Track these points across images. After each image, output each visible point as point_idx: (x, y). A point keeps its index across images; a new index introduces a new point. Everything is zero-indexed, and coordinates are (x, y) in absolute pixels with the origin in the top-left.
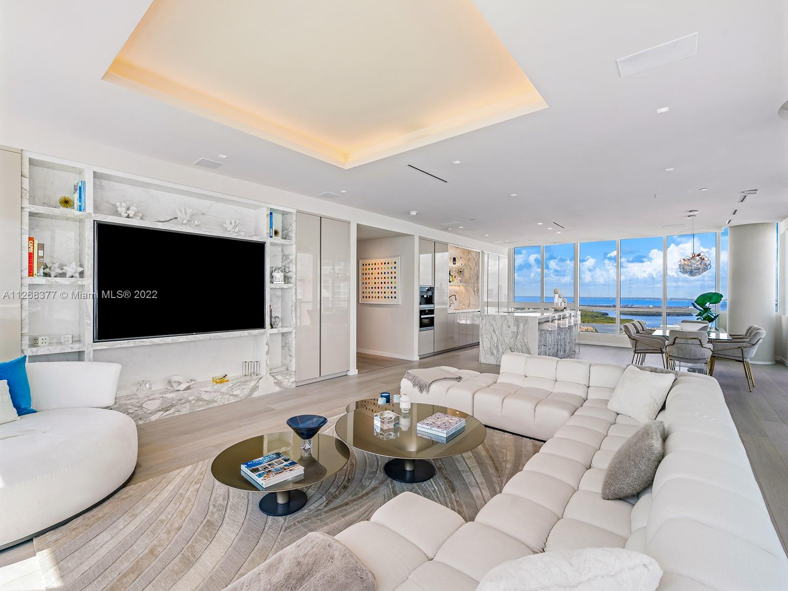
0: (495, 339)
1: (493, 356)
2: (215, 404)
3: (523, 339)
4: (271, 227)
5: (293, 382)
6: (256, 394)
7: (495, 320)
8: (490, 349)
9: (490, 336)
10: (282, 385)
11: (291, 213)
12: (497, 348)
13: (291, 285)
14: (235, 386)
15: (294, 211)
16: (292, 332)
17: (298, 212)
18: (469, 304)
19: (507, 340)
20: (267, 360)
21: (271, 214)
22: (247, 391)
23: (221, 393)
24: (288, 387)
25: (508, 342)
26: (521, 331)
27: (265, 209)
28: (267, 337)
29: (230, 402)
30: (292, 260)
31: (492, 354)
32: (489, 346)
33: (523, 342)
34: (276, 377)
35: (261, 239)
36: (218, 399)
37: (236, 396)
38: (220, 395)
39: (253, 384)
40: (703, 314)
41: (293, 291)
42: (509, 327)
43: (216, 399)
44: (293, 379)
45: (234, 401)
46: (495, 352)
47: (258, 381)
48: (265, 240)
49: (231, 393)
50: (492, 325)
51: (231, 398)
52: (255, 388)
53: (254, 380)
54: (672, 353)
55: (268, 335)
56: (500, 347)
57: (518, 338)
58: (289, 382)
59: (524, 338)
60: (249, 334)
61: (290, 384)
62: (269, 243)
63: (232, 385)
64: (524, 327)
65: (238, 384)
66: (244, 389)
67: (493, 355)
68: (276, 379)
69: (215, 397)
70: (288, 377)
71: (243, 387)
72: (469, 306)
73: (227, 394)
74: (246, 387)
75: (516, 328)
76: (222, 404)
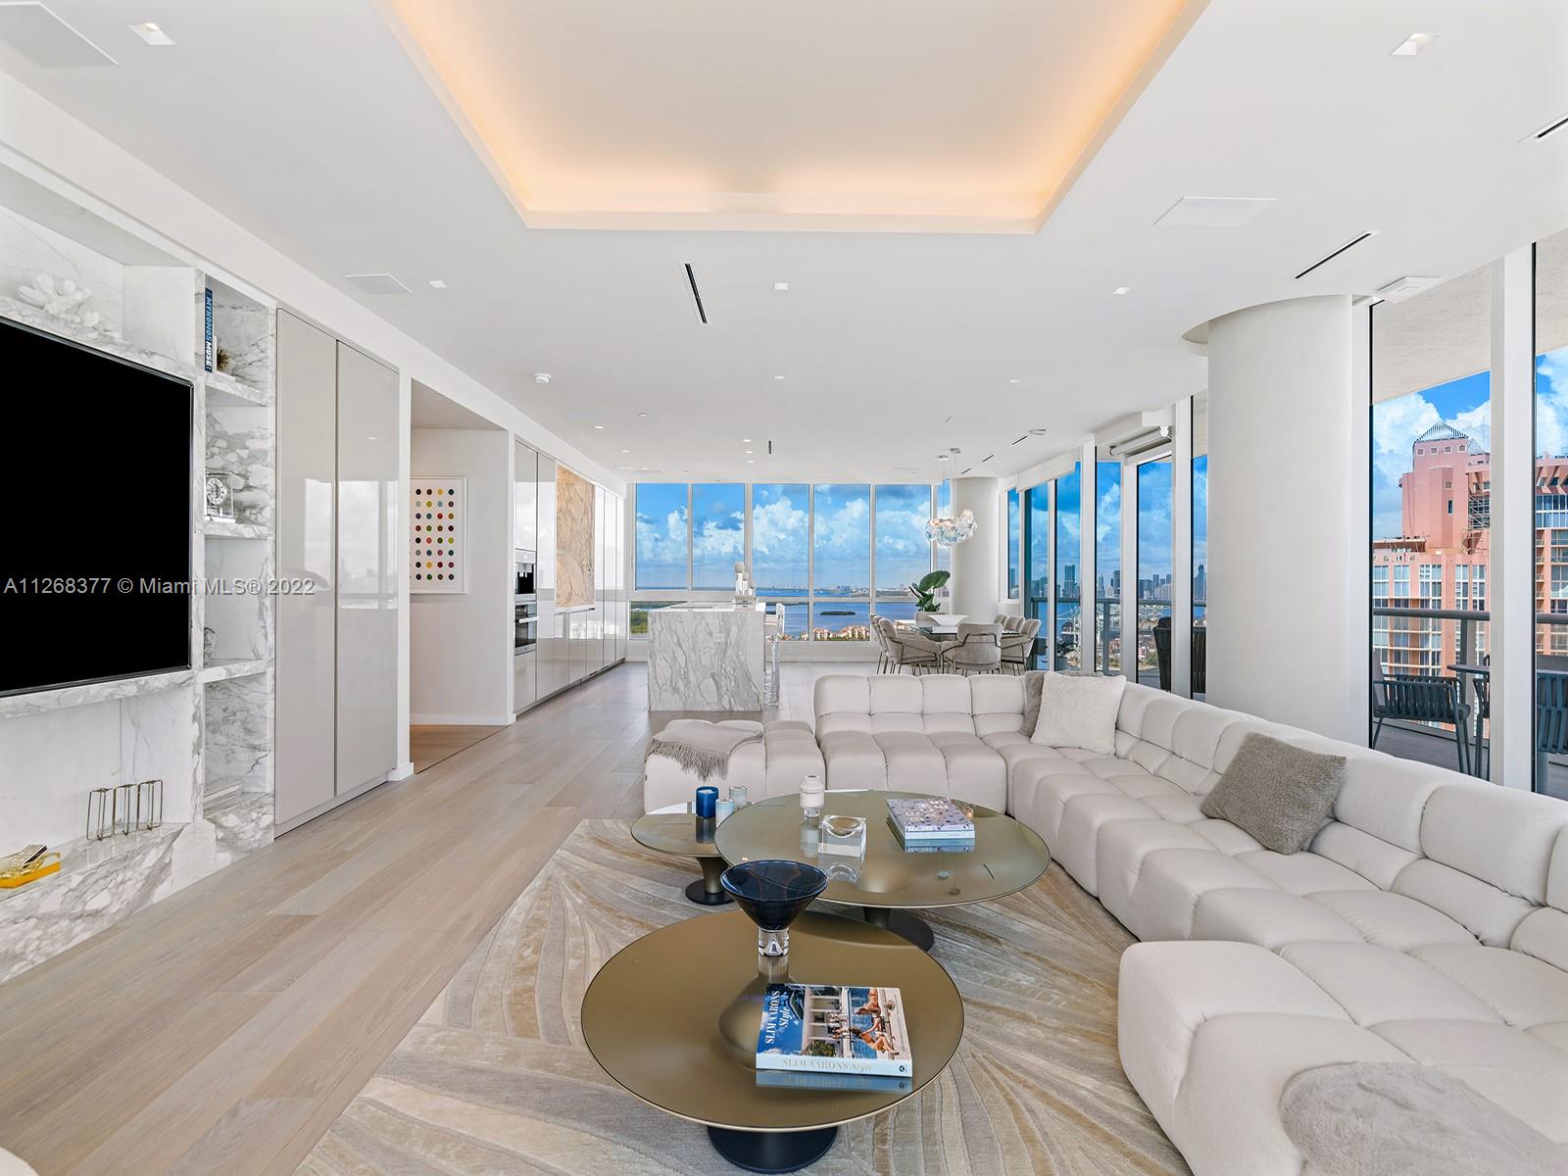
0: (682, 660)
1: (676, 695)
2: (15, 968)
3: (737, 656)
4: (208, 338)
5: (268, 827)
6: (162, 892)
7: (681, 622)
8: (671, 682)
9: (671, 655)
10: (239, 843)
11: (256, 307)
12: (686, 677)
13: (264, 530)
14: (96, 877)
15: (271, 305)
16: (264, 673)
17: (282, 309)
18: (570, 593)
19: (705, 660)
20: (195, 770)
21: (209, 293)
22: (130, 892)
23: (41, 918)
24: (255, 845)
25: (708, 664)
26: (733, 642)
27: (191, 273)
28: (196, 695)
29: (75, 942)
30: (265, 452)
31: (675, 690)
32: (668, 675)
33: (737, 661)
34: (223, 820)
35: (180, 368)
36: (26, 947)
37: (96, 914)
38: (36, 927)
39: (153, 857)
40: (925, 603)
41: (269, 547)
42: (711, 634)
43: (18, 948)
44: (267, 820)
45: (86, 936)
46: (681, 685)
47: (170, 846)
48: (192, 374)
49: (79, 909)
50: (675, 632)
51: (80, 926)
52: (162, 869)
53: (157, 845)
54: (961, 658)
55: (200, 690)
56: (691, 675)
57: (728, 653)
58: (256, 828)
59: (740, 653)
60: (140, 688)
61: (258, 836)
62: (203, 388)
63: (81, 878)
64: (739, 632)
65: (102, 871)
66: (123, 882)
67: (678, 692)
68: (219, 826)
69: (17, 941)
70: (254, 815)
71: (120, 878)
72: (569, 598)
73: (61, 916)
74: (129, 874)
75: (723, 635)
76: (41, 960)
